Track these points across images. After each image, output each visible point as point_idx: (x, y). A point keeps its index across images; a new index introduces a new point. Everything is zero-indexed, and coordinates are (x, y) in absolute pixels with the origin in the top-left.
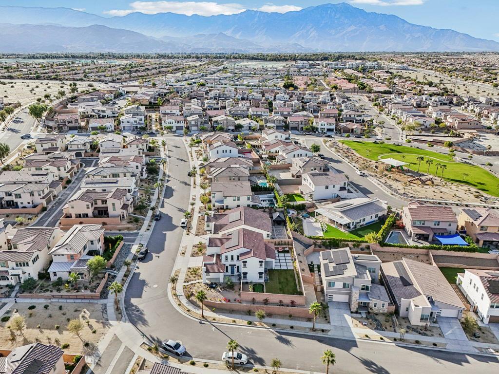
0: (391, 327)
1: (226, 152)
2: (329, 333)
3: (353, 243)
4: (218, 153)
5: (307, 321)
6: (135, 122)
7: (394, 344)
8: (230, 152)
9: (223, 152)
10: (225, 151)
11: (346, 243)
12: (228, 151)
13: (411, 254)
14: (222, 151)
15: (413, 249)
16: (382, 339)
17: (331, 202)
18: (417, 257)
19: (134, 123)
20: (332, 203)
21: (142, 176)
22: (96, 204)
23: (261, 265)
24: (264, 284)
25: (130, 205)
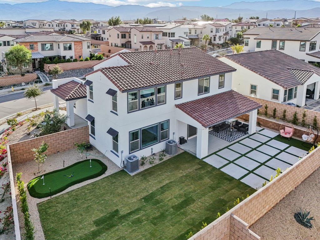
21: (215, 40)
22: (130, 37)
23: (115, 106)
24: (108, 173)
25: (156, 45)
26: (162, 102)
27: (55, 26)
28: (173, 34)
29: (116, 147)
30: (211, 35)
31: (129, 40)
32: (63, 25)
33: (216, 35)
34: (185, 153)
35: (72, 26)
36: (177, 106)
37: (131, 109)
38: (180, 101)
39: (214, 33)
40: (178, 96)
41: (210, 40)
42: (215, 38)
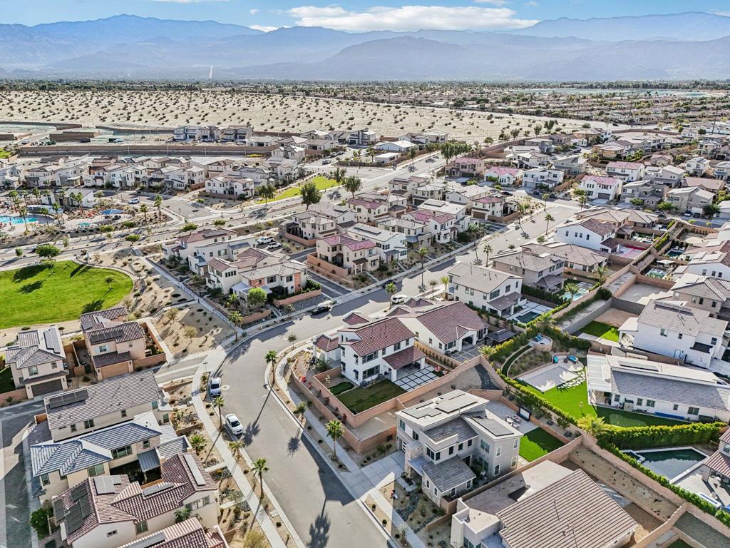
0: (419, 523)
1: (581, 236)
2: (343, 474)
3: (558, 417)
4: (567, 235)
5: (344, 448)
6: (542, 177)
7: (388, 538)
8: (588, 239)
9: (576, 236)
10: (579, 235)
11: (548, 411)
12: (585, 236)
13: (649, 489)
14: (574, 234)
15: (656, 483)
16: (385, 522)
17: (647, 358)
18: (656, 500)
19: (540, 180)
20: (648, 360)
21: (439, 239)
22: (341, 250)
23: (357, 361)
24: (355, 387)
25: (369, 262)
26: (376, 357)
27: (218, 185)
28: (388, 247)
29: (357, 377)
30: (435, 232)
31: (341, 252)
32: (228, 183)
33: (440, 233)
34: (387, 379)
35: (244, 186)
36: (383, 358)
37: (364, 362)
38: (384, 356)
39: (438, 230)
40: (384, 353)
41: (434, 238)
42: (439, 236)
